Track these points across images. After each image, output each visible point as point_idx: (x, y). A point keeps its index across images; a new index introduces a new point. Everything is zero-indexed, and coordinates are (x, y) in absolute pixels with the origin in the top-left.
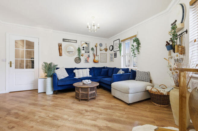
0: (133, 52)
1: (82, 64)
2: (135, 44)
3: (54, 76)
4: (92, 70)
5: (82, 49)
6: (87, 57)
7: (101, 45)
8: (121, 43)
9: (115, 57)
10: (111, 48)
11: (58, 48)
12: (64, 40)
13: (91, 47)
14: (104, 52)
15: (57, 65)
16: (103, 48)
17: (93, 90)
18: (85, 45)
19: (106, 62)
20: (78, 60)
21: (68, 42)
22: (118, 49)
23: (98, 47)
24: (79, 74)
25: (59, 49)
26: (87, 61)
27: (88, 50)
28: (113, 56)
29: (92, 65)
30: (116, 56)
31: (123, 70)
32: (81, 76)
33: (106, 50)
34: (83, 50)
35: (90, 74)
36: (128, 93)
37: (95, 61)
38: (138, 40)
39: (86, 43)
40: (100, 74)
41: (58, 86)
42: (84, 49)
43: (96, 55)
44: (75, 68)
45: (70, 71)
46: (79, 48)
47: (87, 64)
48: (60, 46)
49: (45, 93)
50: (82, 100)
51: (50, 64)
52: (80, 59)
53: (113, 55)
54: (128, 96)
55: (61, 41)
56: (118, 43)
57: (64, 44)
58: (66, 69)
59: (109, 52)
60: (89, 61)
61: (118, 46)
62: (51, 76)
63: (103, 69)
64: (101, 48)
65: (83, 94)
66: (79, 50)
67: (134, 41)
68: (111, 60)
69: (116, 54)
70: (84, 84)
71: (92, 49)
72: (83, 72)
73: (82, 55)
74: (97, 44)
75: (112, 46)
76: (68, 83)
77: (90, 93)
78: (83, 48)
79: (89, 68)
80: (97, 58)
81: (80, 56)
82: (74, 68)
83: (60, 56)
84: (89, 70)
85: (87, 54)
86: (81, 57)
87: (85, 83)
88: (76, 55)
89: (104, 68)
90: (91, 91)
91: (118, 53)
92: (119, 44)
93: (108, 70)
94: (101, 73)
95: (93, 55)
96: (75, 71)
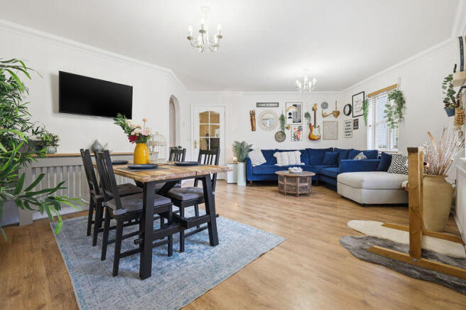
0: (387, 118)
1: (288, 143)
2: (392, 102)
3: (247, 161)
4: (306, 154)
5: (288, 116)
6: (297, 130)
7: (325, 105)
8: (367, 100)
9: (354, 129)
10: (347, 109)
11: (249, 118)
12: (258, 105)
13: (304, 111)
14: (332, 118)
15: (251, 146)
16: (329, 111)
17: (306, 182)
18: (293, 110)
19: (337, 139)
20: (281, 136)
21: (266, 107)
22: (362, 112)
23: (319, 110)
24: (282, 160)
25: (252, 120)
26: (296, 138)
27: (298, 118)
28: (352, 126)
29: (306, 144)
30: (357, 125)
31: (366, 153)
32: (287, 164)
33: (337, 114)
34: (290, 118)
35: (302, 161)
36: (361, 188)
37: (312, 137)
38: (401, 94)
39: (295, 106)
40: (321, 162)
41: (253, 174)
42: (291, 116)
43: (315, 126)
44: (277, 150)
45: (269, 154)
46: (282, 116)
47: (297, 142)
48: (252, 114)
49: (236, 184)
50: (288, 194)
51: (243, 144)
52: (284, 134)
53: (352, 124)
54: (361, 192)
55: (254, 108)
56: (362, 100)
57: (258, 111)
58: (263, 151)
59: (343, 118)
60: (301, 137)
61: (361, 106)
62: (243, 161)
63: (328, 152)
64: (325, 111)
65: (290, 185)
66: (282, 119)
67: (391, 97)
68: (348, 133)
69: (357, 123)
70: (291, 173)
71: (307, 115)
72: (289, 157)
73: (287, 128)
74: (316, 105)
75: (350, 105)
76: (267, 171)
77: (300, 185)
78: (290, 114)
79: (301, 151)
80: (315, 132)
81: (283, 129)
82: (274, 149)
83: (253, 130)
84: (300, 153)
85: (296, 126)
86: (286, 131)
87: (293, 171)
88: (278, 129)
89: (331, 150)
90: (301, 182)
91: (361, 120)
92: (364, 102)
93: (338, 154)
94: (323, 160)
95: (308, 126)
96: (276, 155)
